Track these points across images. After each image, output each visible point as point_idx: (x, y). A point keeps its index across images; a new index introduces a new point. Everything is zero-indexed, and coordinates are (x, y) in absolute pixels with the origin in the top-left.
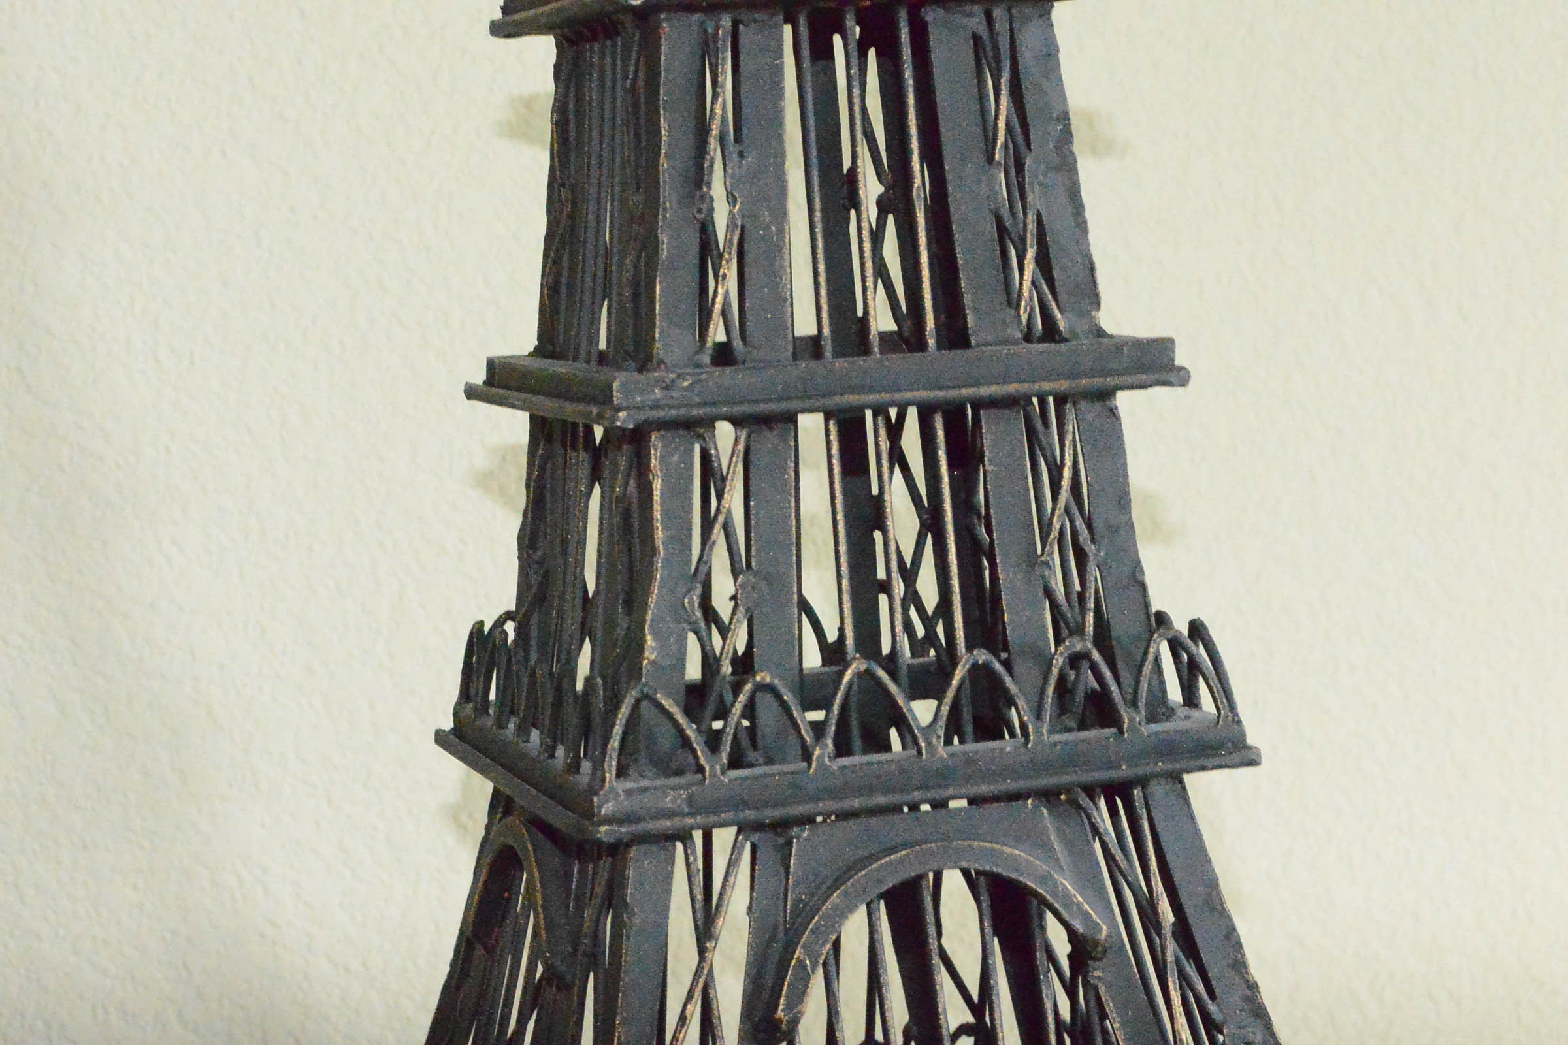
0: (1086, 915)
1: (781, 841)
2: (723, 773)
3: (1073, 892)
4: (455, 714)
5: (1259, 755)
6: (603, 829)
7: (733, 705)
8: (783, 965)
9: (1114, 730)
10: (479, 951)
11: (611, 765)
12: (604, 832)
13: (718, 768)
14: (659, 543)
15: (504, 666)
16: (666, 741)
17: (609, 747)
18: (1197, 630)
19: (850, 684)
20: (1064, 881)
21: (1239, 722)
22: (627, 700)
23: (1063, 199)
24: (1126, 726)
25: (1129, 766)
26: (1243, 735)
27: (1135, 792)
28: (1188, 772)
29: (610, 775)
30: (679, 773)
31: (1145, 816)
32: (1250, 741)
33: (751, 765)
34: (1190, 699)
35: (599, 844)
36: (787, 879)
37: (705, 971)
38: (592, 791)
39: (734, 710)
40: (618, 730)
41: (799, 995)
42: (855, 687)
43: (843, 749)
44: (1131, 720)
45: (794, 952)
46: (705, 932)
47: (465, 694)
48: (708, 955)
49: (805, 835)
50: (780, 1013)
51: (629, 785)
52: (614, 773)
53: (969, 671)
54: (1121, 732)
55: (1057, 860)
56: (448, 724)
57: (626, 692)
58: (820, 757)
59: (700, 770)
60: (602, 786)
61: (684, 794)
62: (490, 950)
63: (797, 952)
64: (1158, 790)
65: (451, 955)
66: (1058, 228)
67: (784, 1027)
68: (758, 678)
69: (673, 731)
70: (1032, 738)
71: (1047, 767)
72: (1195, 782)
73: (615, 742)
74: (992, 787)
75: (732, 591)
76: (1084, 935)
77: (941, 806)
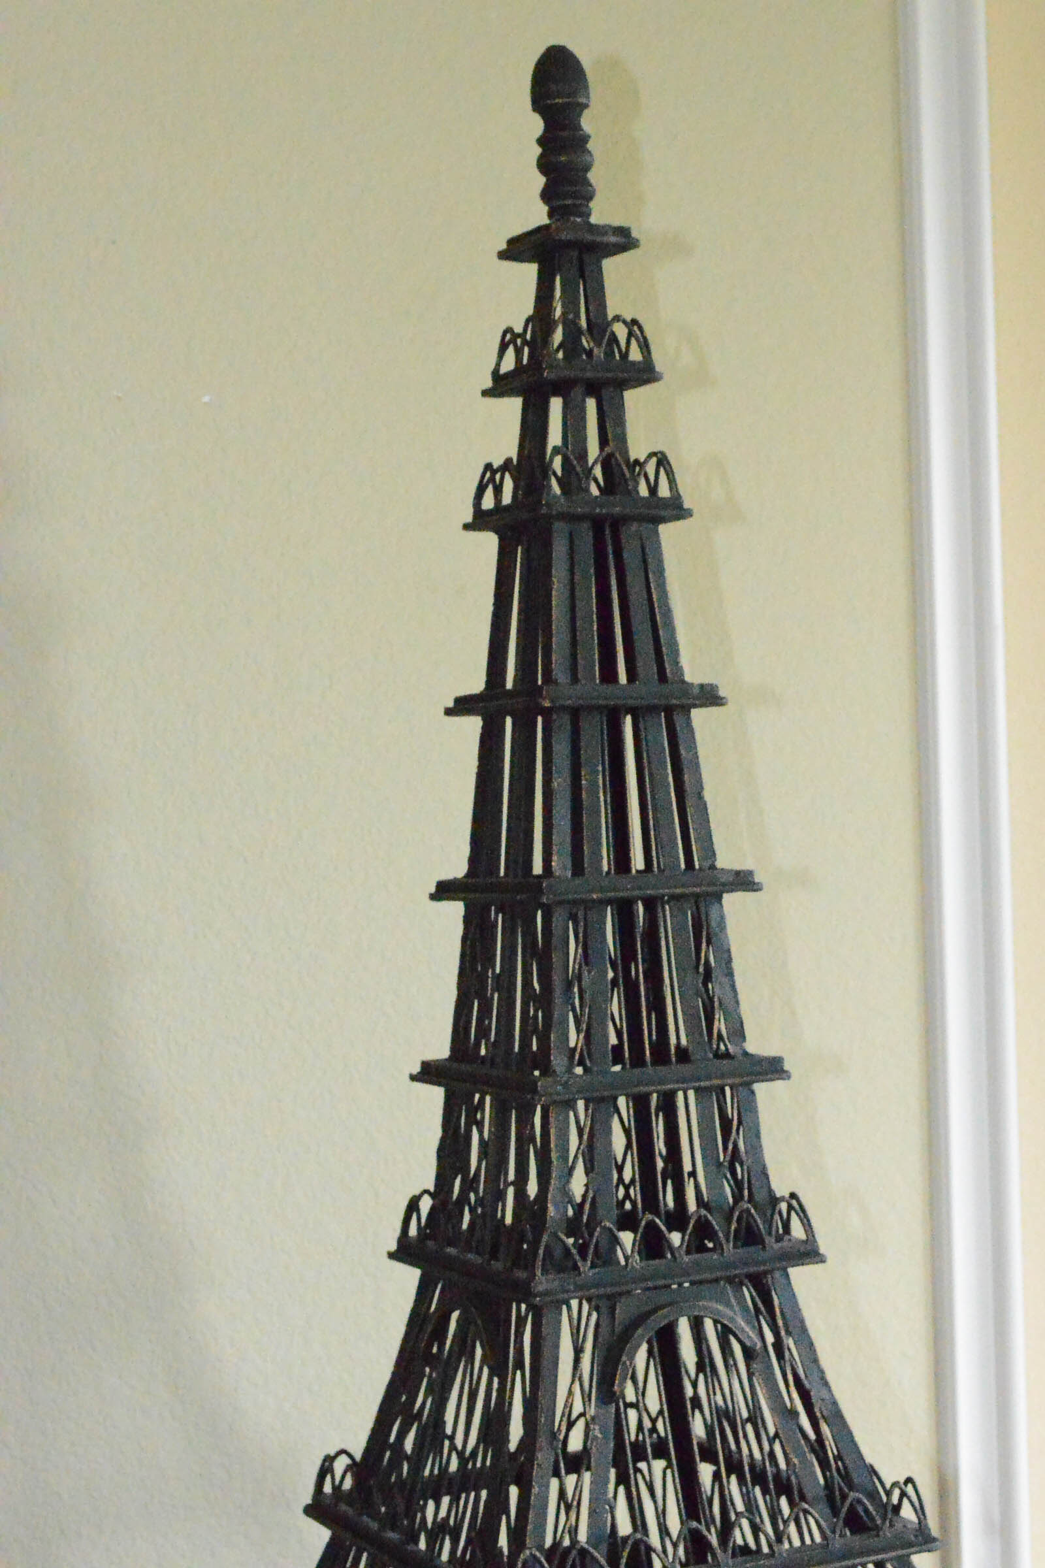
0: (750, 1337)
2: (589, 1270)
3: (744, 1326)
5: (826, 1258)
6: (538, 1299)
9: (761, 1246)
11: (538, 1268)
12: (538, 1301)
13: (587, 1269)
14: (554, 1159)
16: (558, 1254)
17: (537, 1259)
18: (793, 1196)
20: (740, 1321)
22: (544, 1236)
23: (728, 988)
24: (767, 1244)
26: (818, 1248)
27: (768, 1278)
28: (791, 1267)
29: (539, 1274)
30: (566, 1272)
32: (821, 1252)
36: (614, 1322)
41: (624, 1378)
44: (768, 1241)
45: (621, 1358)
46: (578, 1351)
49: (624, 1301)
50: (616, 1388)
51: (546, 1277)
52: (540, 1272)
54: (764, 1247)
55: (734, 1310)
56: (395, 1249)
58: (630, 1263)
59: (577, 1269)
60: (534, 1279)
61: (572, 1281)
63: (623, 1357)
64: (777, 1274)
66: (727, 1000)
67: (618, 1394)
68: (601, 1224)
69: (562, 1249)
71: (731, 1265)
72: (793, 1272)
73: (540, 1257)
75: (585, 1182)
76: (750, 1347)
77: (680, 1285)
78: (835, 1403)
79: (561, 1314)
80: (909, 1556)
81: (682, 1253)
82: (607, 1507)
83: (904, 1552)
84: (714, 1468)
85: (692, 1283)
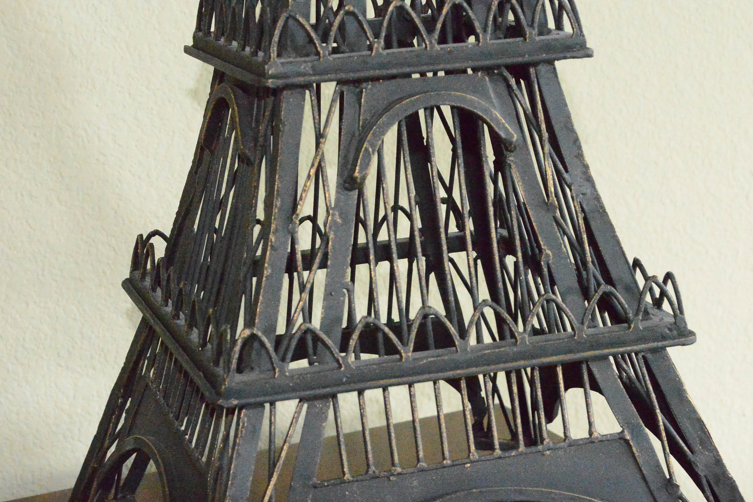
0: (506, 130)
1: (358, 90)
2: (329, 55)
3: (500, 118)
4: (194, 37)
5: (592, 52)
6: (270, 81)
7: (334, 21)
8: (358, 151)
9: (522, 39)
10: (207, 152)
11: (274, 50)
12: (270, 83)
13: (327, 53)
15: (218, 10)
16: (301, 39)
17: (273, 40)
19: (392, 12)
20: (496, 112)
21: (583, 36)
22: (281, 18)
24: (527, 36)
25: (529, 55)
26: (585, 42)
27: (531, 70)
28: (558, 60)
29: (274, 55)
30: (307, 55)
31: (536, 82)
32: (588, 46)
33: (343, 53)
34: (559, 25)
35: (268, 88)
36: (360, 109)
37: (320, 153)
38: (265, 62)
39: (334, 24)
40: (277, 32)
41: (366, 165)
42: (395, 14)
43: (388, 45)
44: (531, 33)
45: (363, 144)
46: (320, 137)
47: (199, 28)
48: (321, 145)
49: (370, 86)
50: (356, 174)
51: (283, 60)
52: (276, 54)
53: (451, 7)
54: (525, 39)
55: (492, 102)
56: (190, 43)
57: (281, 14)
58: (377, 48)
59: (318, 54)
60: (269, 61)
61: (310, 65)
62: (212, 152)
63: (365, 144)
64: (543, 69)
65: (192, 158)
67: (359, 181)
68: (347, 8)
69: (304, 34)
70: (481, 41)
71: (489, 55)
72: (560, 65)
73: (276, 38)
74: (461, 65)
76: (505, 139)
77: (435, 74)
78: (598, 198)
79: (304, 100)
80: (664, 348)
81: (433, 41)
82: (345, 291)
83: (660, 344)
84: (515, 259)
85: (448, 72)
